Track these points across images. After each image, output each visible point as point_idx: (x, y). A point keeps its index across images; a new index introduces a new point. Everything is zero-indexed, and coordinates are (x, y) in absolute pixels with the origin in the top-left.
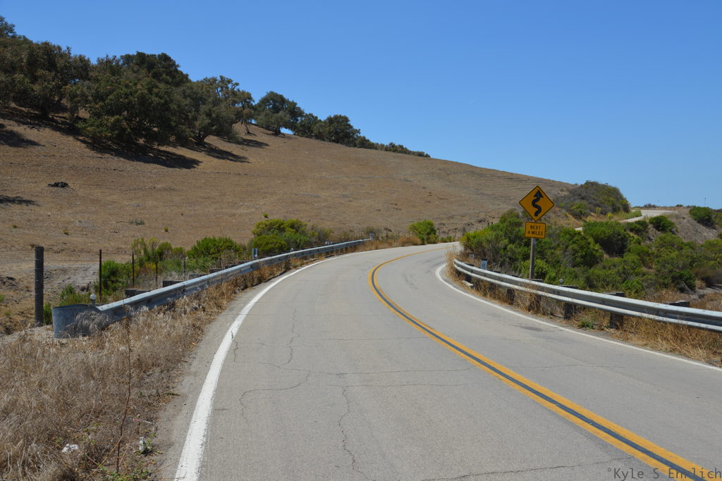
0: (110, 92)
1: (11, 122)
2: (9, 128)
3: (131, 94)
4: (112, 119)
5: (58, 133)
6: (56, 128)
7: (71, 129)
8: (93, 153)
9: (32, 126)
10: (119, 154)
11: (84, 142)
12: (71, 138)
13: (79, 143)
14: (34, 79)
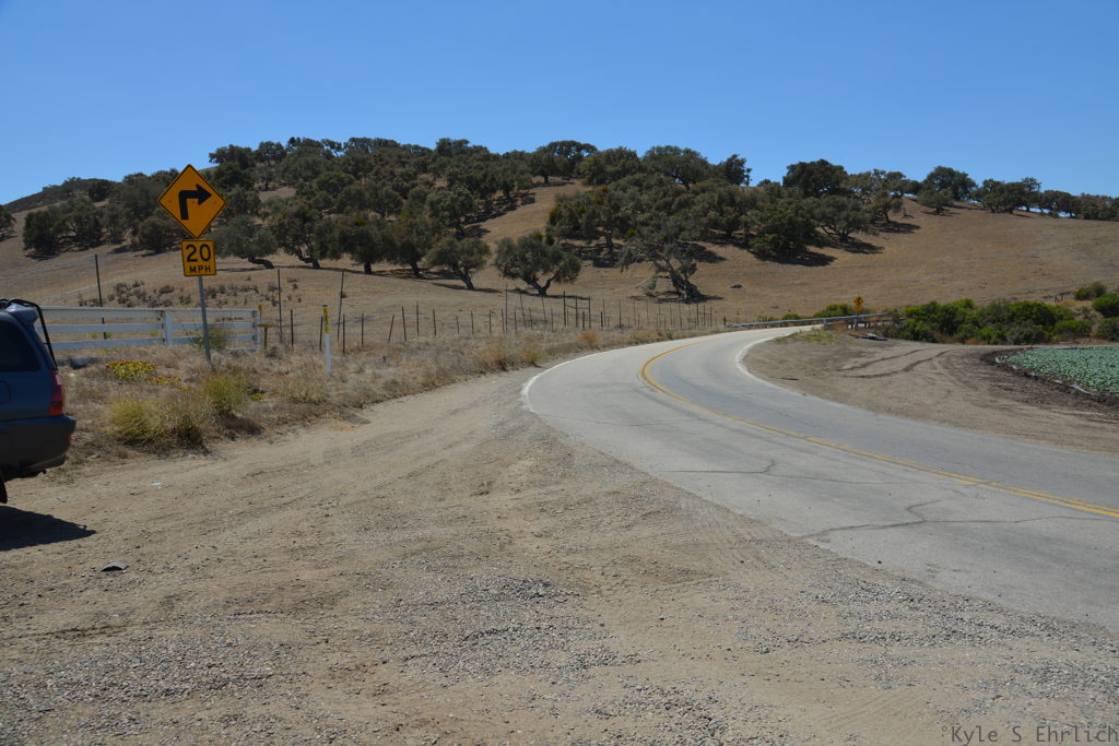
0: (770, 217)
1: (710, 244)
2: (708, 249)
3: (784, 217)
4: (770, 237)
5: (737, 249)
6: (736, 245)
7: (745, 245)
8: (758, 262)
9: (722, 244)
10: (775, 259)
11: (753, 253)
12: (745, 251)
13: (750, 254)
14: (722, 213)
